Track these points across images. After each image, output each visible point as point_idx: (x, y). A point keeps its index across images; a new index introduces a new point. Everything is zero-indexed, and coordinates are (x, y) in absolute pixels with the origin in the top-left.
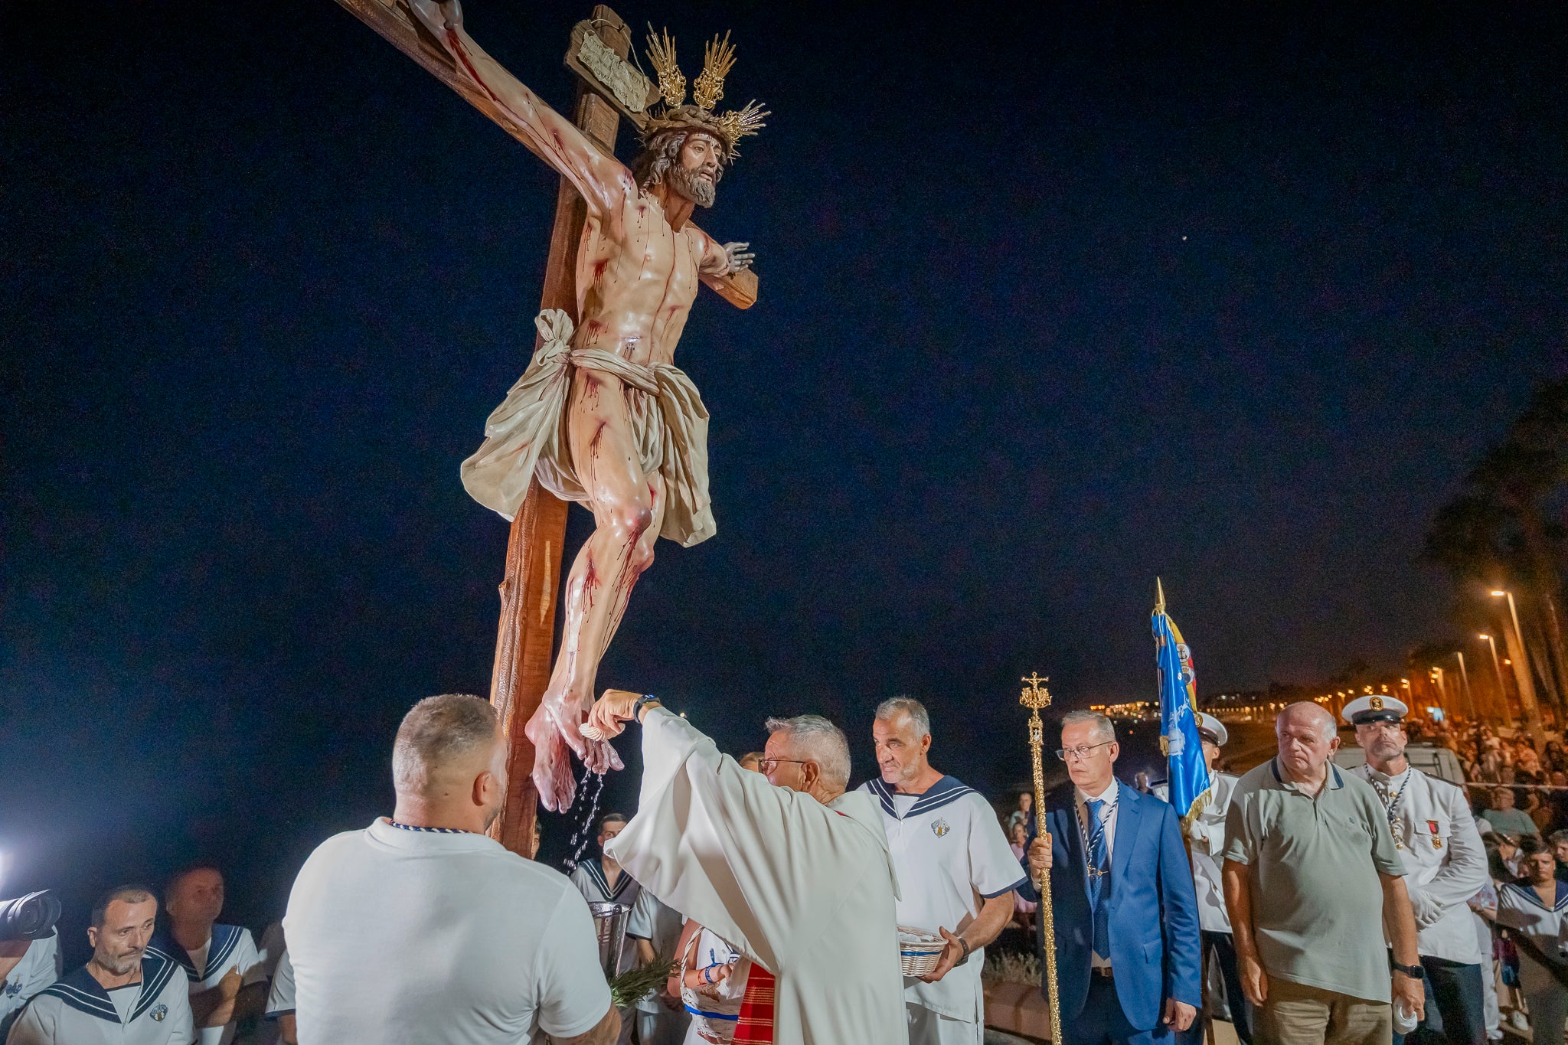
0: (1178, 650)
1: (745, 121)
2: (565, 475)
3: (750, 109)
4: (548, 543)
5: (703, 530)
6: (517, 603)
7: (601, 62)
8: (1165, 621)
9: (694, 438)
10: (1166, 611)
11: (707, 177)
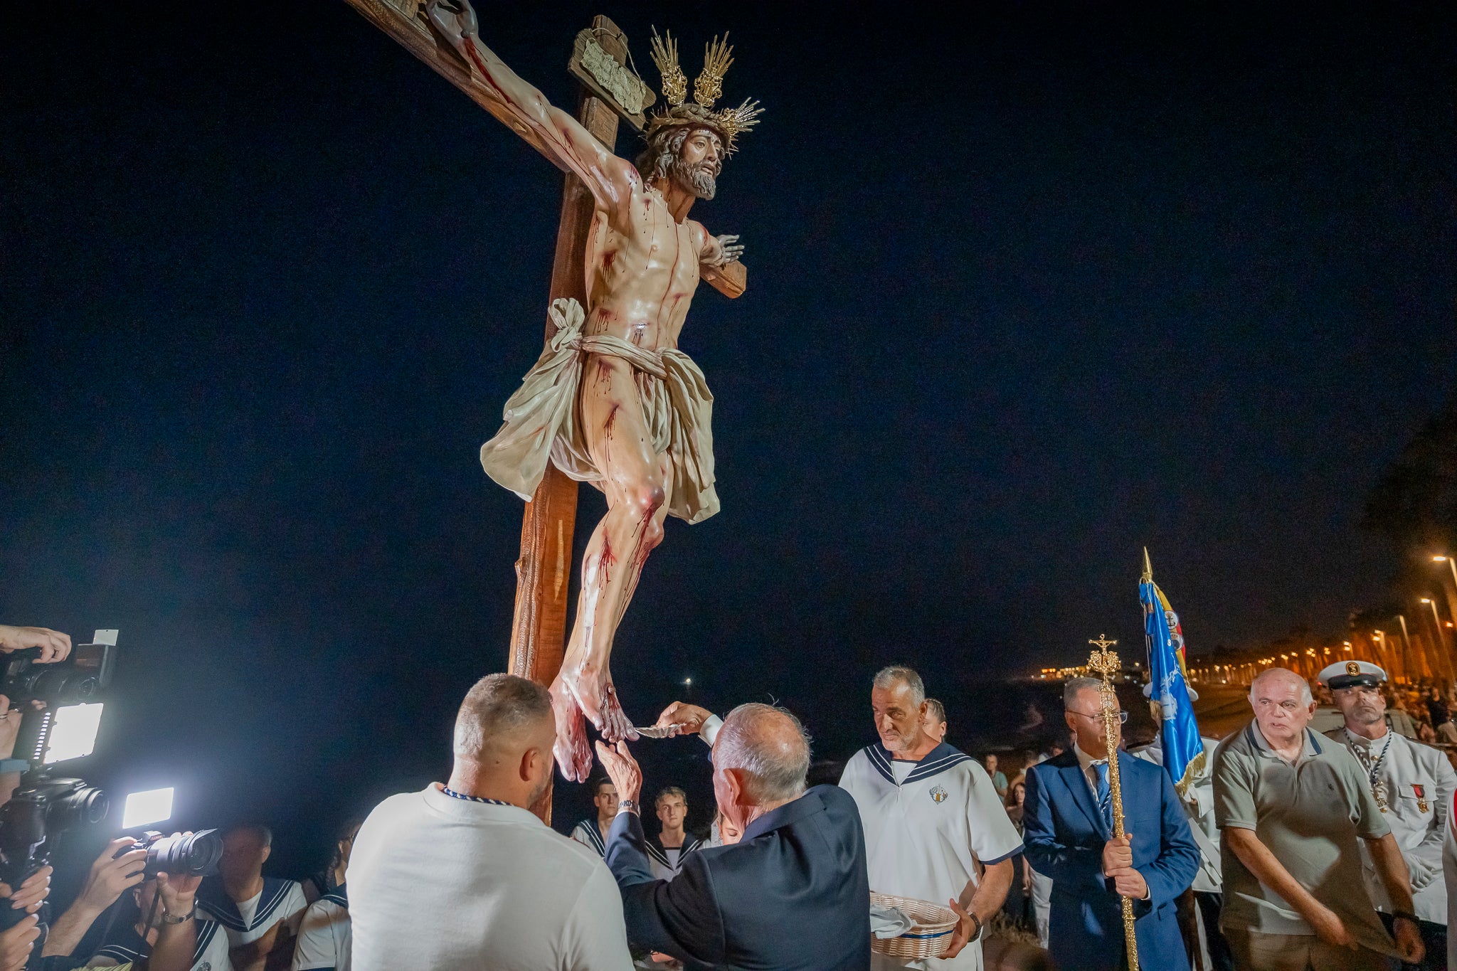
0: (1167, 617)
1: (741, 118)
2: (579, 456)
3: (746, 107)
4: (561, 522)
5: (708, 508)
6: (533, 580)
7: (602, 68)
8: (1152, 589)
9: (699, 419)
10: (1153, 579)
11: (708, 171)
